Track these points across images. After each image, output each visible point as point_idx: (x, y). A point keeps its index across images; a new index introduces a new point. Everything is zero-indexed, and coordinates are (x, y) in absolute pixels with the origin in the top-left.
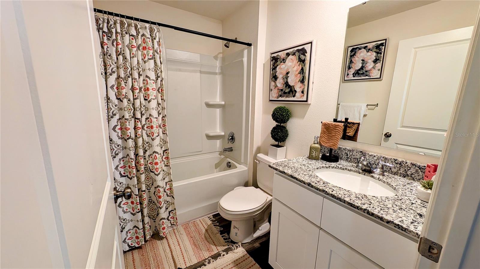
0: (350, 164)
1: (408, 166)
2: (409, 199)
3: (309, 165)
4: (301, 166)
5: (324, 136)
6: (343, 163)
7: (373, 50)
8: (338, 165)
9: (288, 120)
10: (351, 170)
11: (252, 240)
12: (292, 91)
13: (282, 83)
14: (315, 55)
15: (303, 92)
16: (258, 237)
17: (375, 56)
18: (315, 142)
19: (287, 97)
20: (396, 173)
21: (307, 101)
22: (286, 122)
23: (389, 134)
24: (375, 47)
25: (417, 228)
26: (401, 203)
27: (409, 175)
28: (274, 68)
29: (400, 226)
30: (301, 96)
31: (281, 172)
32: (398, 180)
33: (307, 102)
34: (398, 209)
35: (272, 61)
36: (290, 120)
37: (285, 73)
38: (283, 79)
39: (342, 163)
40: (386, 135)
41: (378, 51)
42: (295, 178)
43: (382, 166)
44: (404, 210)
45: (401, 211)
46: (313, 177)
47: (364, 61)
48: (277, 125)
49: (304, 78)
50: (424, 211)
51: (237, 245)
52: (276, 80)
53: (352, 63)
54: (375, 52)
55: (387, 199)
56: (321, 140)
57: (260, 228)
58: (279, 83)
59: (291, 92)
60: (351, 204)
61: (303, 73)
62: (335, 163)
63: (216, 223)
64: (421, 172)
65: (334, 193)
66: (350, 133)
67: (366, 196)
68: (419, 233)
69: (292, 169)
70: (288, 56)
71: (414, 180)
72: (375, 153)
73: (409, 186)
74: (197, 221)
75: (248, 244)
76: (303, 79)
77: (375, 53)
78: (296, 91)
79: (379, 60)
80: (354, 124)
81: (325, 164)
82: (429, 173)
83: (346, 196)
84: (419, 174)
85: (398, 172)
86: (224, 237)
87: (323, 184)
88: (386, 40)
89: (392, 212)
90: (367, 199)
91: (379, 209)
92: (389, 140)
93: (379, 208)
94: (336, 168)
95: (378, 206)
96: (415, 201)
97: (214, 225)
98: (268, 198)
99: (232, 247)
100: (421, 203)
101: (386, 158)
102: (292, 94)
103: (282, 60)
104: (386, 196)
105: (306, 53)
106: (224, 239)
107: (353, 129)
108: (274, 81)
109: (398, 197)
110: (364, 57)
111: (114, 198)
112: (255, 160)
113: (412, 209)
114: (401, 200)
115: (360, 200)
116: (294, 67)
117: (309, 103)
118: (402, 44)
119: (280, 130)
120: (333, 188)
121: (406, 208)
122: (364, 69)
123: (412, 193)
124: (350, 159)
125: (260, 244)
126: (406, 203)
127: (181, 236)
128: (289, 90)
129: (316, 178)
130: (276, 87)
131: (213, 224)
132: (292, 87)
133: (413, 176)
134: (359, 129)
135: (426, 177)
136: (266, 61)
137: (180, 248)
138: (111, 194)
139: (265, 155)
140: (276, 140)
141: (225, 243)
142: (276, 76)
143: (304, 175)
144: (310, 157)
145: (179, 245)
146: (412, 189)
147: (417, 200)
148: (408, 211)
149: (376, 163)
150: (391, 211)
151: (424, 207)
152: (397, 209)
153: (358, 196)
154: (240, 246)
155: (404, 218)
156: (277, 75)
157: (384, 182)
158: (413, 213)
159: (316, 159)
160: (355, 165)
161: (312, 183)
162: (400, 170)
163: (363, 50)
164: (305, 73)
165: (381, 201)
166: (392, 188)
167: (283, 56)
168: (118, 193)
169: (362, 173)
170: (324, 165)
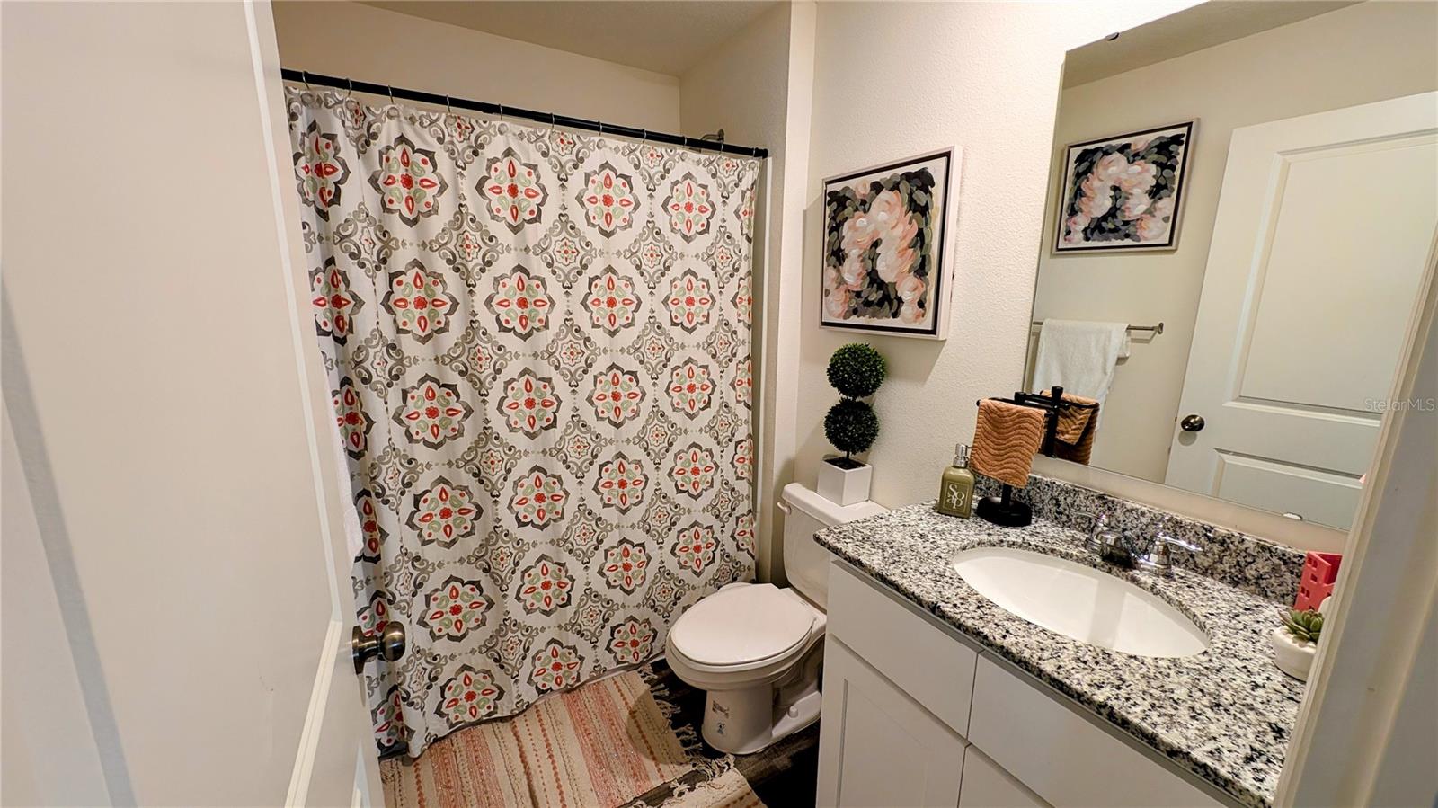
0: (1068, 534)
1: (1248, 551)
2: (1244, 670)
3: (937, 538)
4: (913, 542)
5: (988, 447)
6: (1044, 529)
7: (1149, 157)
8: (1027, 538)
9: (875, 387)
10: (1067, 556)
11: (769, 746)
12: (888, 299)
13: (859, 275)
14: (960, 193)
15: (921, 304)
16: (787, 737)
17: (1154, 177)
18: (959, 462)
19: (873, 316)
20: (1209, 571)
21: (933, 332)
22: (871, 393)
23: (1196, 422)
24: (1155, 147)
25: (1261, 781)
26: (1219, 681)
27: (1250, 580)
28: (836, 228)
29: (1209, 771)
30: (917, 317)
31: (850, 560)
32: (1216, 594)
33: (935, 334)
34: (1205, 706)
35: (829, 204)
36: (883, 385)
37: (867, 242)
38: (862, 261)
39: (1042, 528)
40: (1185, 422)
41: (1163, 159)
42: (892, 584)
43: (1166, 547)
44: (1226, 710)
45: (1216, 713)
46: (947, 583)
47: (1120, 190)
48: (844, 402)
49: (927, 261)
50: (1290, 715)
51: (723, 764)
52: (841, 264)
53: (1081, 196)
54: (1154, 162)
55: (1173, 667)
56: (977, 456)
57: (793, 709)
58: (851, 272)
59: (886, 303)
60: (1061, 682)
61: (921, 247)
62: (1018, 530)
63: (663, 689)
64: (1288, 574)
65: (1008, 642)
66: (1067, 433)
67: (1109, 655)
68: (1270, 798)
69: (883, 551)
70: (878, 193)
71: (1266, 596)
72: (1144, 503)
73: (1247, 618)
74: (605, 683)
75: (756, 759)
76: (923, 265)
77: (1154, 166)
78: (900, 301)
79: (1165, 187)
80: (1080, 406)
81: (989, 534)
82: (1312, 581)
83: (1046, 655)
84: (1281, 579)
85: (1216, 569)
86: (683, 737)
87: (979, 607)
88: (1189, 125)
89: (1188, 718)
90: (1110, 667)
91: (1146, 705)
92: (1198, 439)
93: (1146, 703)
94: (1020, 546)
95: (1144, 692)
96: (1264, 676)
97: (656, 697)
98: (815, 620)
99: (704, 768)
100: (1284, 686)
101: (1177, 523)
102: (891, 309)
103: (858, 203)
104: (1169, 657)
105: (933, 185)
106: (682, 741)
107: (1078, 422)
108: (835, 267)
109: (1211, 661)
110: (1119, 179)
111: (355, 658)
112: (779, 504)
113: (1251, 707)
114: (1218, 671)
115: (1090, 671)
116: (895, 227)
117: (941, 339)
118: (1242, 139)
119: (851, 419)
120: (1008, 625)
121: (1235, 703)
122: (1119, 217)
123: (1258, 644)
124: (1068, 516)
125: (792, 758)
126: (1234, 684)
127: (556, 728)
128: (880, 296)
129: (957, 584)
130: (840, 284)
131: (652, 692)
132: (890, 288)
133: (1263, 583)
134: (1095, 422)
135: (1303, 592)
136: (812, 202)
137: (554, 768)
138: (345, 646)
139: (808, 488)
140: (840, 444)
141: (686, 757)
142: (840, 249)
143: (921, 573)
144: (943, 509)
145: (551, 756)
146: (1257, 630)
147: (1270, 671)
148: (1240, 716)
149: (1148, 536)
150: (1183, 713)
151: (1291, 699)
152: (1202, 707)
153: (1084, 655)
154: (732, 766)
155: (1225, 742)
156: (842, 248)
157: (1170, 601)
158: (1254, 722)
159: (961, 514)
160: (1082, 536)
161: (943, 604)
162: (1221, 563)
163: (1117, 155)
164: (929, 246)
165: (1154, 675)
166: (1195, 623)
167: (862, 192)
168: (366, 644)
169: (1102, 566)
170: (984, 537)
